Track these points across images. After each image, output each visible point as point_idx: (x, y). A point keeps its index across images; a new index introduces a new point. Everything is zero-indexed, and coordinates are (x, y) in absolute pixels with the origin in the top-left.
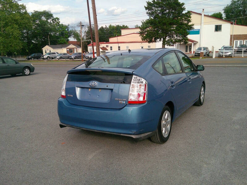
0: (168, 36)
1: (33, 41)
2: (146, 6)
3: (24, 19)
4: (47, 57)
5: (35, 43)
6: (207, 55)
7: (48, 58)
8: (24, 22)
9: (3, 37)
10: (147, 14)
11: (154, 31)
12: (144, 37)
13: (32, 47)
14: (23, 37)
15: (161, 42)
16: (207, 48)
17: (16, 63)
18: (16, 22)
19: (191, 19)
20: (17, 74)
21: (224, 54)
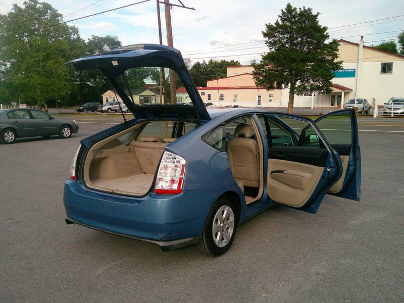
0: (299, 80)
1: (88, 83)
2: (265, 32)
3: (74, 48)
4: (107, 108)
5: (91, 86)
6: (364, 112)
7: (110, 111)
8: (74, 53)
9: (41, 77)
10: (266, 44)
11: (276, 71)
12: (259, 81)
13: (86, 92)
14: (73, 76)
15: (288, 90)
16: (365, 101)
17: (51, 119)
18: (62, 54)
19: (337, 53)
20: (52, 136)
21: (392, 111)
